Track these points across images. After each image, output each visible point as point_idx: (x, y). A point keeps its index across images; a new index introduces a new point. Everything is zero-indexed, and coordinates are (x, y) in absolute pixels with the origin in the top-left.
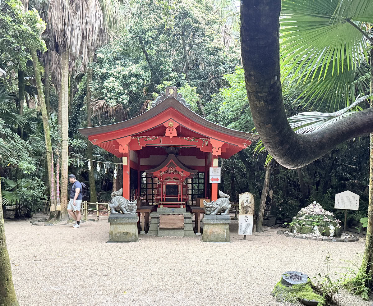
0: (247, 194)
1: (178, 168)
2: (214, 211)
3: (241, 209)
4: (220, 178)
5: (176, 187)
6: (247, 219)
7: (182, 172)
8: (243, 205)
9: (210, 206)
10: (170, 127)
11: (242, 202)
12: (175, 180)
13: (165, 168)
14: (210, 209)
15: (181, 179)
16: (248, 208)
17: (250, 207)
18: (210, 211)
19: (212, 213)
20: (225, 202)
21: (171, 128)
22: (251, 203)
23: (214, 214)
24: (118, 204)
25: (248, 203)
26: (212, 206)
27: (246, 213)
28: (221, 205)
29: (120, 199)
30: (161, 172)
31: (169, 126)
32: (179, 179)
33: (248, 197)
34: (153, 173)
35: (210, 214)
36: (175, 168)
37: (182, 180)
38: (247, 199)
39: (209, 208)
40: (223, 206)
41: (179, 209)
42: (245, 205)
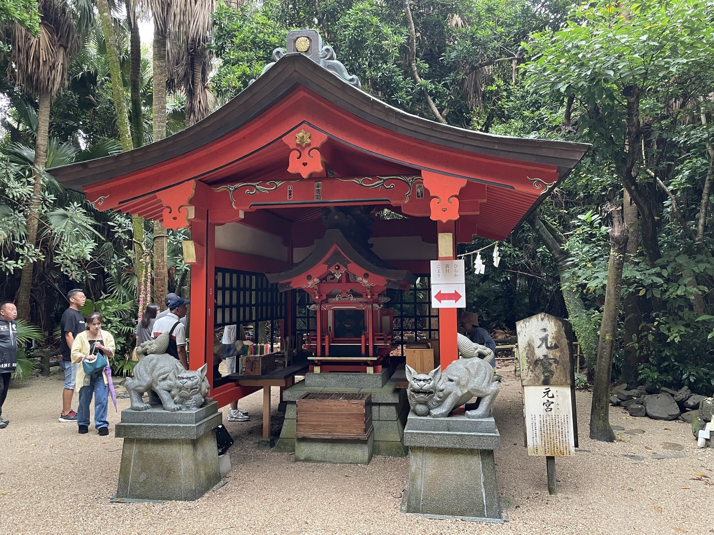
0: (542, 319)
1: (353, 267)
2: (440, 403)
3: (526, 367)
4: (462, 292)
5: (358, 315)
6: (551, 400)
7: (366, 276)
8: (533, 353)
9: (427, 386)
10: (300, 148)
11: (529, 345)
12: (352, 298)
13: (321, 269)
14: (426, 397)
15: (367, 295)
16: (551, 364)
17: (556, 361)
18: (425, 403)
19: (434, 412)
20: (477, 374)
21: (303, 149)
22: (556, 347)
23: (442, 415)
24: (148, 379)
25: (547, 348)
26: (434, 387)
27: (546, 382)
28: (463, 383)
29: (156, 364)
30: (309, 278)
31: (297, 145)
32: (364, 295)
33: (545, 330)
34: (290, 283)
35: (429, 414)
36: (346, 267)
37: (369, 297)
38: (543, 335)
39: (422, 395)
40: (471, 386)
41: (362, 376)
42: (540, 352)
